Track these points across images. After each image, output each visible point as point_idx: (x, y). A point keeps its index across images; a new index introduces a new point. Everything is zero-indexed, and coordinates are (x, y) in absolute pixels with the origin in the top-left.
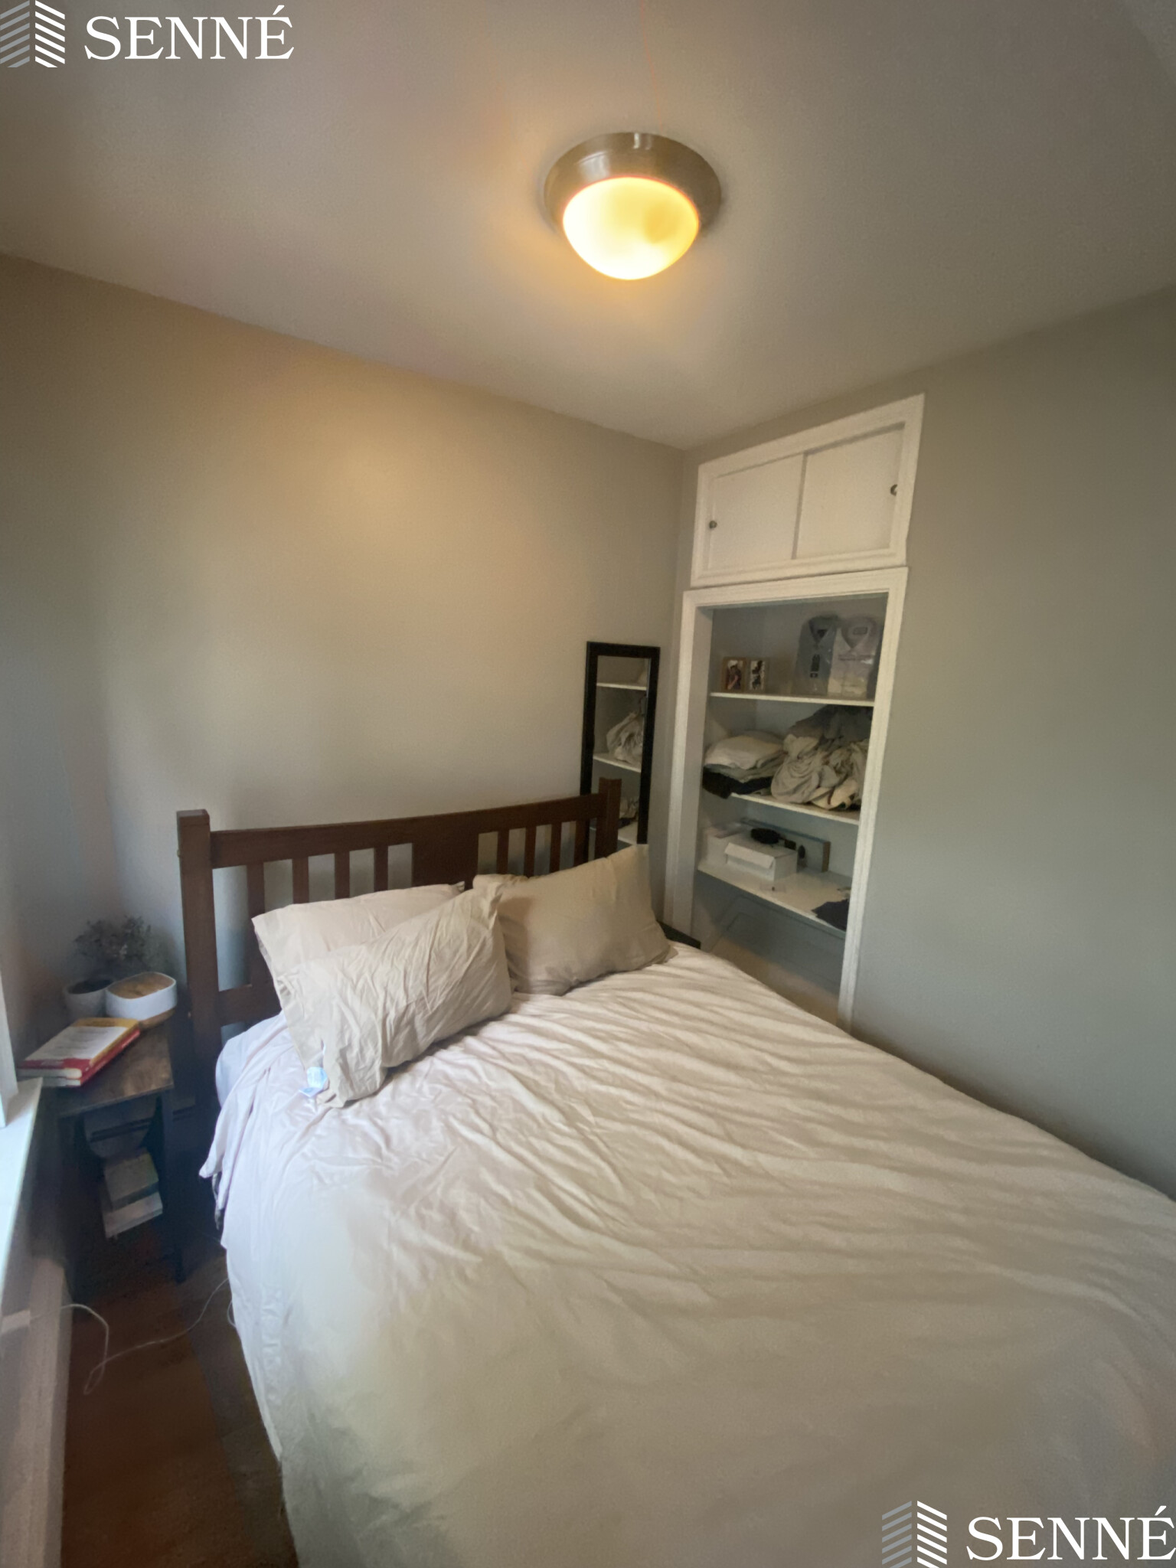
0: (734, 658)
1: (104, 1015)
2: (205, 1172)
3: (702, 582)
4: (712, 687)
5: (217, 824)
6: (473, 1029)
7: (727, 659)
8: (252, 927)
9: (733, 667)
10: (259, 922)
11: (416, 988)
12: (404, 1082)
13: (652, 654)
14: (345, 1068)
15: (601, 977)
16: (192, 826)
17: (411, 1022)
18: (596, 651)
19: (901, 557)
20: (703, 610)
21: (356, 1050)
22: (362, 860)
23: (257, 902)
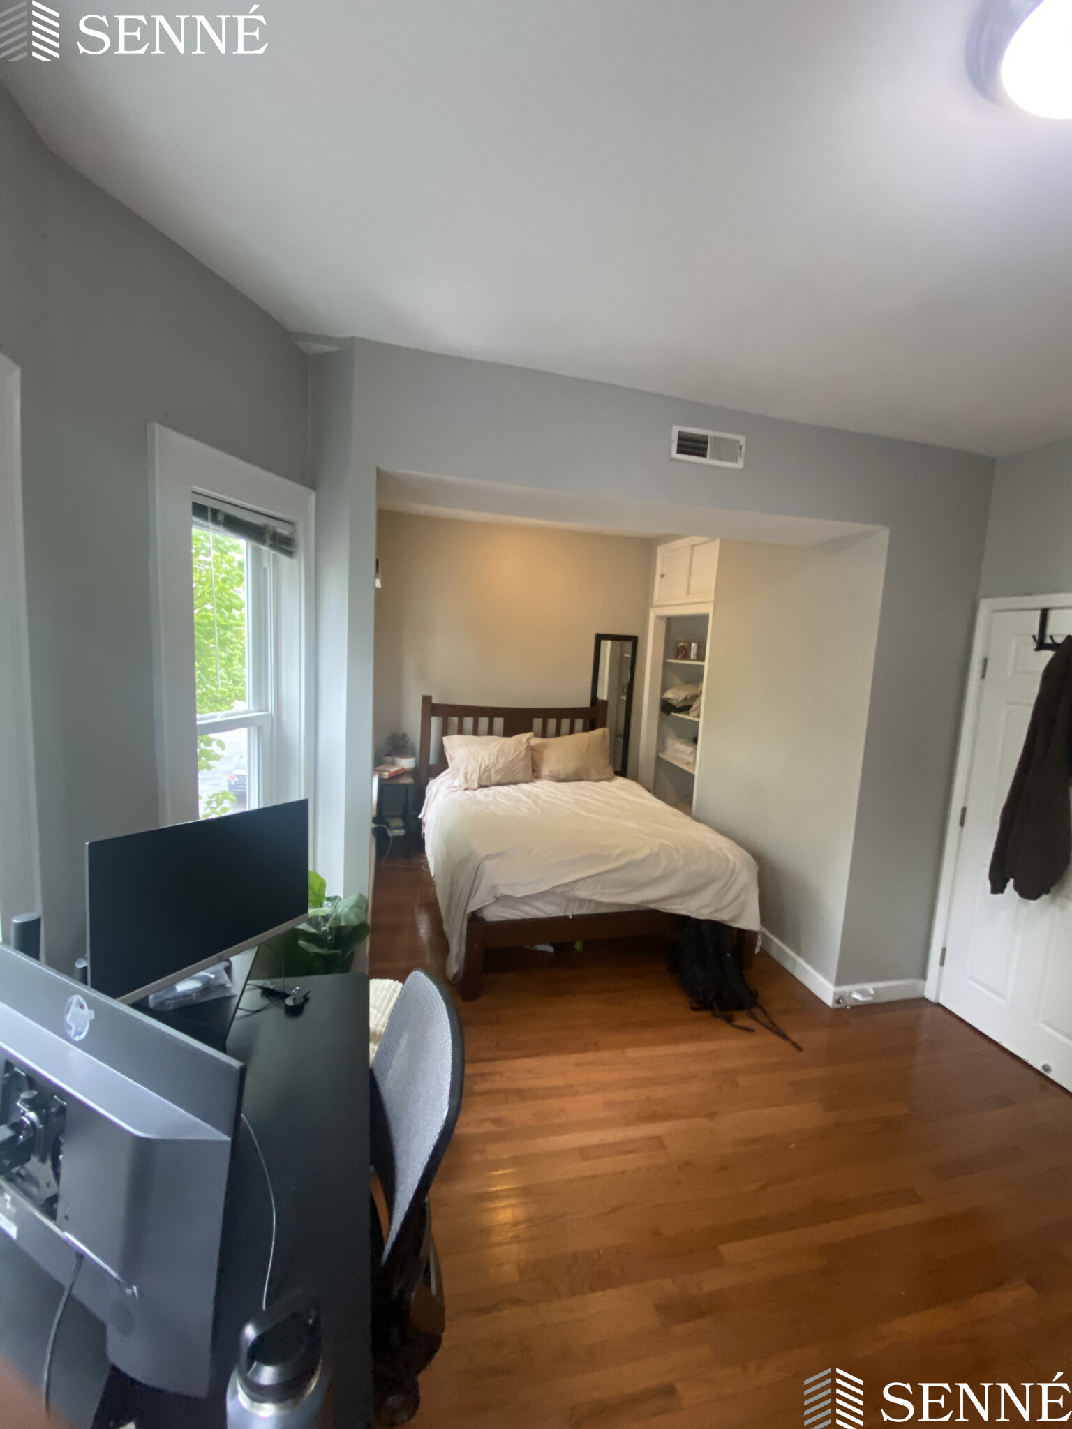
0: (681, 642)
1: (393, 764)
2: (420, 817)
3: (658, 604)
4: (666, 656)
5: (435, 701)
6: (515, 783)
7: (678, 642)
8: (442, 741)
9: (682, 646)
10: (445, 739)
11: (493, 759)
12: (485, 790)
13: (634, 640)
14: (466, 778)
15: (575, 781)
16: (426, 700)
17: (489, 770)
18: (600, 638)
19: (712, 598)
20: (659, 618)
21: (470, 773)
22: (484, 722)
23: (445, 731)
